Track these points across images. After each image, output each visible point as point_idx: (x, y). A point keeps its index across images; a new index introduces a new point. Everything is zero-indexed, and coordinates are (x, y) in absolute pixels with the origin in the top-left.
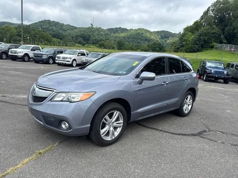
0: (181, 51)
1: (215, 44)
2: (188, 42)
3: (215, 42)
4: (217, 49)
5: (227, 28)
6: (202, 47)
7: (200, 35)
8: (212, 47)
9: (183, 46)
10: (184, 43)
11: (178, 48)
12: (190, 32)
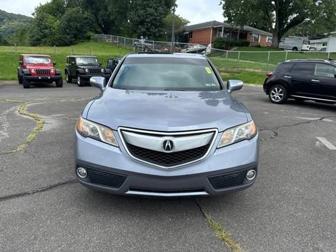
0: (45, 44)
1: (91, 34)
2: (54, 31)
3: (91, 31)
4: (96, 40)
5: (101, 13)
6: (76, 39)
7: (69, 21)
8: (89, 38)
9: (45, 36)
10: (47, 31)
11: (38, 40)
12: (50, 13)
